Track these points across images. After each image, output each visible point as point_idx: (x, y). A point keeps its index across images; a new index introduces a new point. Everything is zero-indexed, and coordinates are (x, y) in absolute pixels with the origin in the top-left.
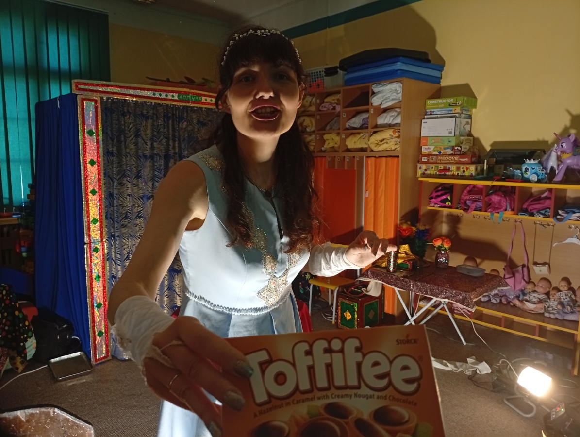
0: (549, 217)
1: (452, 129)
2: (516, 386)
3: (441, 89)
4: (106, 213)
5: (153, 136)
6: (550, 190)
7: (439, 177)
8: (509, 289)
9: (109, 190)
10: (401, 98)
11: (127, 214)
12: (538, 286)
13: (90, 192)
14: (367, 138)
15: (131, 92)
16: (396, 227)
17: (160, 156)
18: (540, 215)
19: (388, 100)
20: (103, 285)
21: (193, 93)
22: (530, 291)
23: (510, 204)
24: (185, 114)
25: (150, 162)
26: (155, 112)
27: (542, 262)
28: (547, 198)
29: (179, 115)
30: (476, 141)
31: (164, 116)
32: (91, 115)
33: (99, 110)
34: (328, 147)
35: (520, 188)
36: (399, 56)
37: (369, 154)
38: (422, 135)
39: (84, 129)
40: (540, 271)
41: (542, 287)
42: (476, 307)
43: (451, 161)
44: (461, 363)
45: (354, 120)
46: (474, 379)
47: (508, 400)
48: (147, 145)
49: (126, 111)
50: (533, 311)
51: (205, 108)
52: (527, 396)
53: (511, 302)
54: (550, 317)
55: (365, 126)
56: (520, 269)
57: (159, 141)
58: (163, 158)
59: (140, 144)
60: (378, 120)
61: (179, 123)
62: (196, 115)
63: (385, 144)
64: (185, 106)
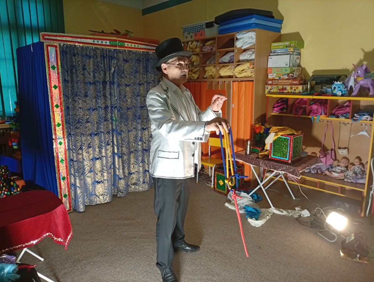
0: (348, 118)
1: (288, 62)
2: (325, 223)
3: (281, 35)
4: (66, 119)
5: (95, 69)
6: (350, 101)
7: (280, 93)
8: (323, 164)
9: (67, 105)
10: (255, 42)
11: (79, 120)
12: (341, 162)
13: (55, 106)
14: (233, 69)
15: (79, 40)
16: (252, 126)
17: (99, 82)
18: (343, 117)
19: (247, 43)
20: (66, 165)
21: (119, 41)
22: (336, 165)
23: (324, 110)
24: (116, 55)
25: (93, 86)
26: (95, 53)
27: (343, 147)
28: (347, 106)
29: (111, 55)
30: (303, 70)
31: (101, 56)
32: (53, 56)
33: (58, 52)
34: (208, 75)
35: (330, 100)
36: (254, 14)
37: (234, 79)
38: (268, 67)
39: (49, 65)
40: (342, 153)
41: (343, 163)
42: (302, 176)
43: (287, 83)
44: (292, 211)
45: (224, 57)
46: (299, 220)
47: (320, 232)
48: (90, 75)
49: (76, 53)
50: (338, 178)
51: (128, 50)
52: (332, 230)
53: (323, 172)
54: (348, 182)
55: (232, 61)
56: (330, 152)
57: (98, 72)
58: (101, 84)
59: (86, 75)
60: (240, 57)
61: (112, 60)
62: (122, 55)
63: (245, 73)
64: (115, 49)
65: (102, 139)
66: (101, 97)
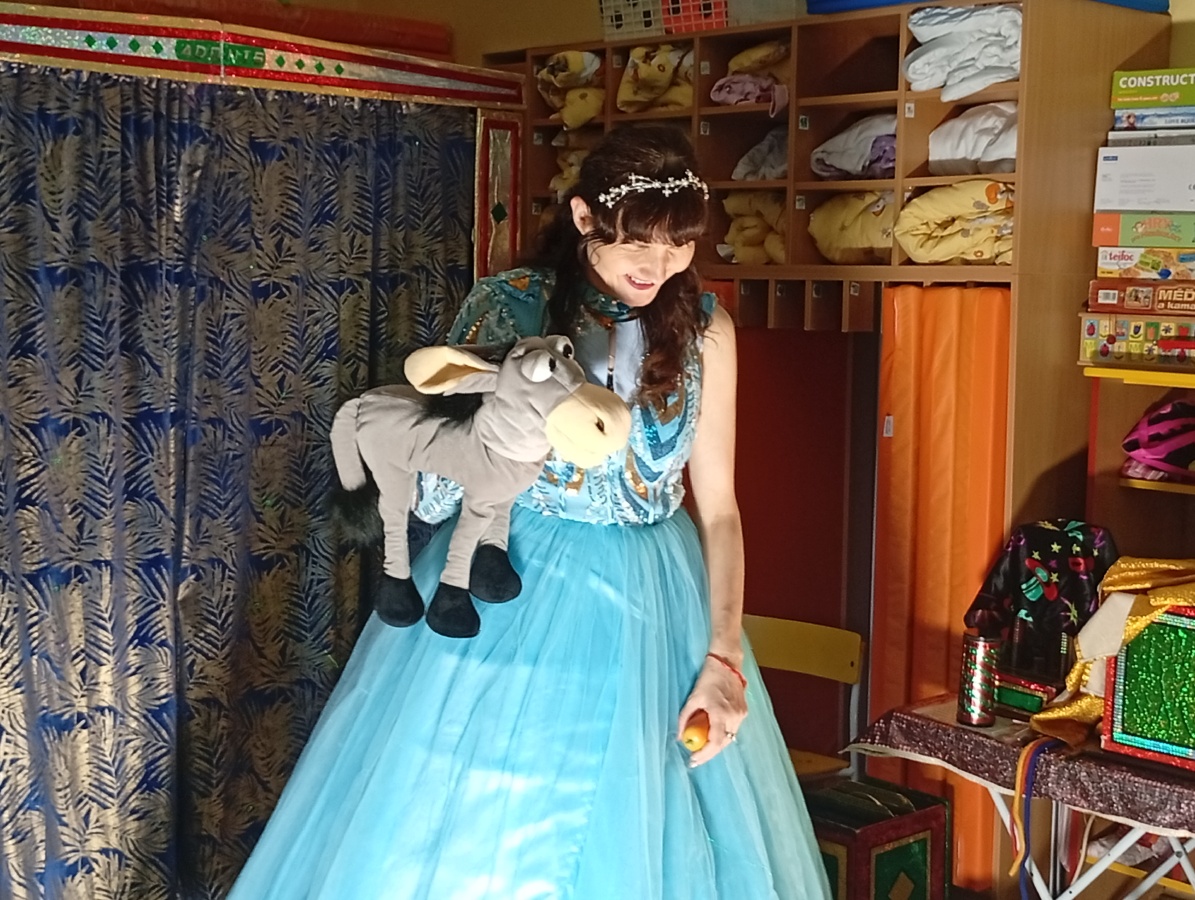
3: (1170, 29)
5: (84, 195)
7: (1164, 364)
10: (1017, 66)
14: (889, 214)
17: (107, 272)
19: (971, 71)
21: (235, 37)
24: (206, 116)
25: (68, 293)
26: (91, 106)
29: (181, 118)
31: (125, 121)
34: (741, 242)
37: (897, 272)
38: (1098, 206)
45: (839, 140)
48: (56, 229)
51: (278, 92)
55: (883, 165)
57: (101, 214)
58: (118, 280)
59: (32, 226)
60: (930, 146)
61: (181, 145)
62: (243, 119)
63: (959, 238)
64: (203, 85)
65: (104, 604)
66: (112, 353)
